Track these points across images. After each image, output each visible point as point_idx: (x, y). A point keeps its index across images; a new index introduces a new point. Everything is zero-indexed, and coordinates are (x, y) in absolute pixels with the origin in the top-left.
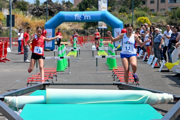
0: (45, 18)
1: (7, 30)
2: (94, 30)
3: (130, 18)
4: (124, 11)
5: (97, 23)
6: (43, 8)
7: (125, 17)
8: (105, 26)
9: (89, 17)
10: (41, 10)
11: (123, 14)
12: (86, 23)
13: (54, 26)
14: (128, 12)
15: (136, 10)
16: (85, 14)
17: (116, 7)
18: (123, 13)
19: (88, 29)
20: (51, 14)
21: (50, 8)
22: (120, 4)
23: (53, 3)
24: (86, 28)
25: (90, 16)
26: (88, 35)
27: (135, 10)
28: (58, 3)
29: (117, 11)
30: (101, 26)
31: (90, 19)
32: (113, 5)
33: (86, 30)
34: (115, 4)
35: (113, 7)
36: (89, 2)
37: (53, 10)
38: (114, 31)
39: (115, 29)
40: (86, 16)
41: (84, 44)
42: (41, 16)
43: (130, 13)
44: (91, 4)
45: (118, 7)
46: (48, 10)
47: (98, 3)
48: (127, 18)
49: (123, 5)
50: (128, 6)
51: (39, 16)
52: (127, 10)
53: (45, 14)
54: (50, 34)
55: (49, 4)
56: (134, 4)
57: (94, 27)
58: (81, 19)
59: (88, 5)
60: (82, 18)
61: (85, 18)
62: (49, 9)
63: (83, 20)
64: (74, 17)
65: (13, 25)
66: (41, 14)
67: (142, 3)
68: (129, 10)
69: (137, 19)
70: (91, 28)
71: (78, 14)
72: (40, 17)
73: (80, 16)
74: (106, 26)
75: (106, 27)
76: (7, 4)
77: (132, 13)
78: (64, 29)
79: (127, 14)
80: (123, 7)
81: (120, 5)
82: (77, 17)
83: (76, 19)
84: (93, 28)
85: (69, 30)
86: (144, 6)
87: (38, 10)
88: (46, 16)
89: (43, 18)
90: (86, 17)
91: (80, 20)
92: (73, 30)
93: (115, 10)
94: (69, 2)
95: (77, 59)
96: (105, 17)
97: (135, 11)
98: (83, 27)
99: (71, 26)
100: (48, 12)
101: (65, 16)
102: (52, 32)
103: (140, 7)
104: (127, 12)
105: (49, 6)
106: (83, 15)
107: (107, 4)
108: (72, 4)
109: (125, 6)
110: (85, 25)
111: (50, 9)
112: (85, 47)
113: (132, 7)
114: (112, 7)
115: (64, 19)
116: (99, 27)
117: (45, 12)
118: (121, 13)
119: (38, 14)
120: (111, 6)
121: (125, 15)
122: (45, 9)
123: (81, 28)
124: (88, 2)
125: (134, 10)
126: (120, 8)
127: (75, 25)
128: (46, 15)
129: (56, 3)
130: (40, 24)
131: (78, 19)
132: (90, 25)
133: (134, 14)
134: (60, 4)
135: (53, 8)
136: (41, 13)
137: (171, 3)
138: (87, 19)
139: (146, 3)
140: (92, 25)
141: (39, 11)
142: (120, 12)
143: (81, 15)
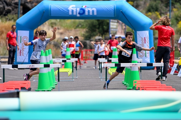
0: (15, 18)
4: (157, 10)
5: (108, 24)
6: (13, 2)
8: (121, 33)
9: (93, 11)
10: (8, 4)
11: (154, 15)
12: (89, 30)
14: (163, 11)
15: (177, 8)
16: (87, 6)
17: (142, 3)
18: (153, 13)
19: (93, 39)
20: (26, 9)
24: (88, 37)
25: (95, 9)
27: (175, 7)
29: (144, 9)
31: (95, 14)
33: (88, 42)
35: (137, 3)
37: (29, 5)
38: (138, 35)
39: (138, 32)
40: (89, 9)
41: (85, 62)
42: (9, 15)
43: (166, 14)
45: (145, 3)
46: (21, 5)
50: (162, 2)
51: (5, 15)
52: (161, 8)
53: (15, 11)
54: (25, 39)
57: (102, 36)
58: (79, 13)
60: (82, 12)
61: (86, 13)
62: (23, 2)
63: (83, 15)
64: (68, 10)
66: (9, 12)
68: (164, 8)
69: (178, 23)
70: (97, 37)
71: (74, 6)
72: (6, 17)
73: (78, 9)
74: (123, 33)
75: (123, 36)
77: (168, 14)
79: (161, 14)
80: (154, 3)
82: (73, 11)
83: (70, 13)
84: (100, 37)
87: (3, 3)
88: (17, 15)
89: (13, 18)
90: (89, 11)
91: (78, 15)
93: (140, 7)
95: (73, 79)
96: (122, 12)
97: (174, 10)
98: (83, 36)
100: (20, 7)
101: (52, 8)
102: (28, 36)
104: (160, 11)
106: (84, 7)
109: (157, 2)
110: (87, 32)
111: (25, 3)
112: (86, 67)
113: (169, 3)
114: (135, 2)
115: (50, 14)
117: (16, 8)
118: (150, 13)
119: (3, 12)
120: (133, 1)
121: (157, 16)
122: (16, 4)
125: (172, 8)
126: (148, 5)
127: (69, 33)
128: (18, 13)
130: (6, 29)
131: (75, 14)
132: (95, 33)
133: (173, 14)
135: (30, 2)
136: (9, 10)
138: (91, 14)
140: (100, 32)
141: (4, 7)
142: (149, 11)
143: (81, 7)
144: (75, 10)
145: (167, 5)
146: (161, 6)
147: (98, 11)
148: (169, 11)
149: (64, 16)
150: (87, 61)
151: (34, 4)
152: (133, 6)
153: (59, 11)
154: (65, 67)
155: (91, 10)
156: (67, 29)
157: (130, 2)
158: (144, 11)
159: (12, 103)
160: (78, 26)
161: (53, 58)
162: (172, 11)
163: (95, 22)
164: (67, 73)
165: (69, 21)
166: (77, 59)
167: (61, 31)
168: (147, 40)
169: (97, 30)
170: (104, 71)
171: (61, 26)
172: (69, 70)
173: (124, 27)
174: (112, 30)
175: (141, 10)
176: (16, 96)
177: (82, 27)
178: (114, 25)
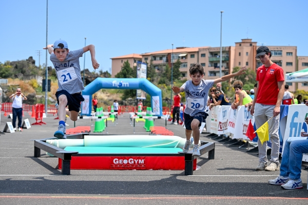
1: (41, 99)
2: (132, 101)
3: (169, 90)
4: (164, 83)
5: (136, 91)
7: (165, 89)
8: (144, 96)
9: (127, 84)
11: (163, 86)
13: (91, 92)
15: (176, 82)
17: (155, 78)
18: (162, 84)
19: (126, 99)
20: (88, 82)
21: (88, 77)
22: (160, 75)
23: (90, 73)
24: (124, 99)
26: (126, 105)
28: (96, 73)
29: (157, 82)
30: (140, 97)
31: (128, 86)
32: (152, 76)
33: (124, 101)
34: (155, 75)
35: (152, 79)
36: (128, 73)
37: (90, 79)
38: (153, 99)
41: (122, 113)
43: (169, 85)
44: (130, 74)
45: (157, 79)
47: (136, 74)
48: (167, 90)
49: (163, 77)
50: (167, 78)
54: (87, 100)
55: (86, 73)
56: (173, 76)
59: (127, 76)
61: (123, 86)
62: (86, 78)
64: (112, 84)
65: (49, 90)
67: (181, 75)
68: (168, 81)
70: (130, 99)
71: (116, 81)
75: (144, 98)
76: (41, 72)
77: (171, 85)
78: (102, 99)
79: (167, 85)
80: (162, 79)
81: (159, 77)
82: (115, 84)
83: (114, 85)
84: (131, 99)
85: (107, 100)
86: (184, 78)
91: (118, 87)
92: (111, 100)
94: (107, 72)
95: (115, 124)
96: (143, 85)
97: (174, 83)
98: (121, 98)
99: (109, 96)
100: (85, 81)
101: (103, 83)
102: (89, 99)
103: (180, 79)
104: (166, 83)
105: (85, 75)
106: (121, 82)
107: (146, 74)
108: (110, 74)
109: (165, 78)
110: (123, 95)
115: (102, 86)
116: (138, 98)
118: (160, 85)
120: (150, 77)
123: (119, 99)
124: (126, 72)
126: (159, 80)
127: (113, 96)
129: (93, 73)
131: (116, 86)
132: (128, 96)
133: (173, 85)
134: (97, 74)
135: (90, 77)
137: (211, 76)
138: (126, 86)
139: (186, 75)
142: (160, 83)
143: (119, 82)
144: (116, 83)
145: (170, 80)
146: (167, 80)
147: (130, 84)
148: (171, 83)
149: (109, 87)
150: (124, 113)
151: (92, 79)
152: (150, 81)
153: (107, 84)
154: (111, 117)
155: (125, 84)
156: (112, 94)
157: (149, 78)
158: (157, 84)
159: (79, 142)
160: (118, 92)
161: (104, 111)
162: (173, 83)
163: (128, 90)
164: (111, 121)
165: (113, 90)
166: (117, 113)
167: (108, 94)
168: (158, 101)
169: (130, 95)
170: (133, 120)
171: (109, 91)
172: (113, 119)
173: (145, 93)
174: (138, 94)
175: (155, 83)
176: (82, 137)
177: (121, 92)
178: (139, 92)
